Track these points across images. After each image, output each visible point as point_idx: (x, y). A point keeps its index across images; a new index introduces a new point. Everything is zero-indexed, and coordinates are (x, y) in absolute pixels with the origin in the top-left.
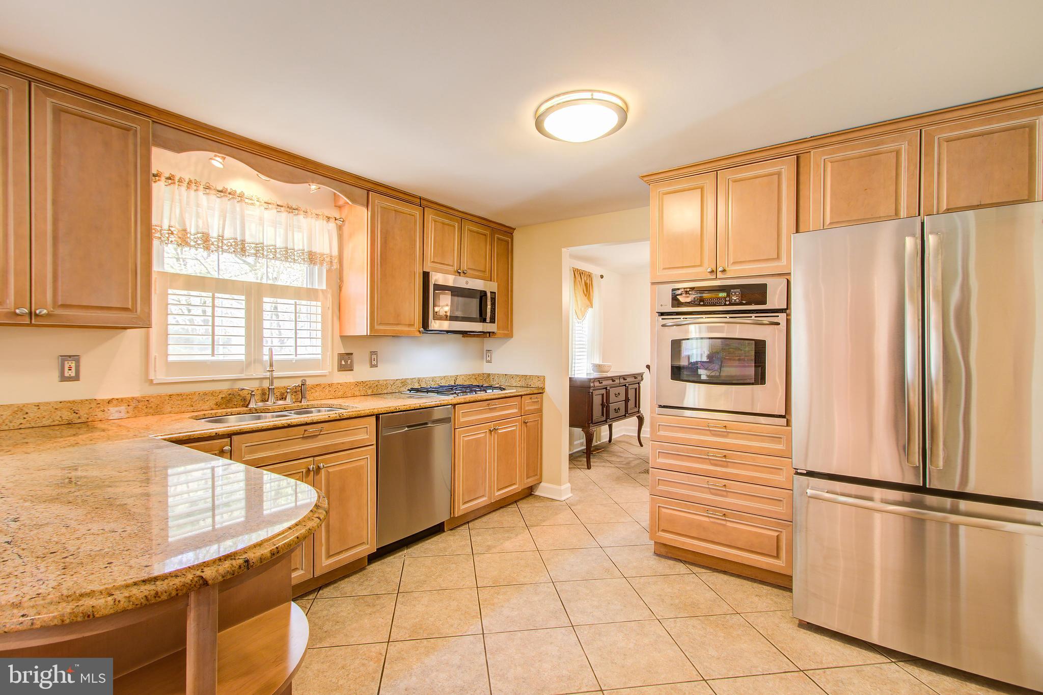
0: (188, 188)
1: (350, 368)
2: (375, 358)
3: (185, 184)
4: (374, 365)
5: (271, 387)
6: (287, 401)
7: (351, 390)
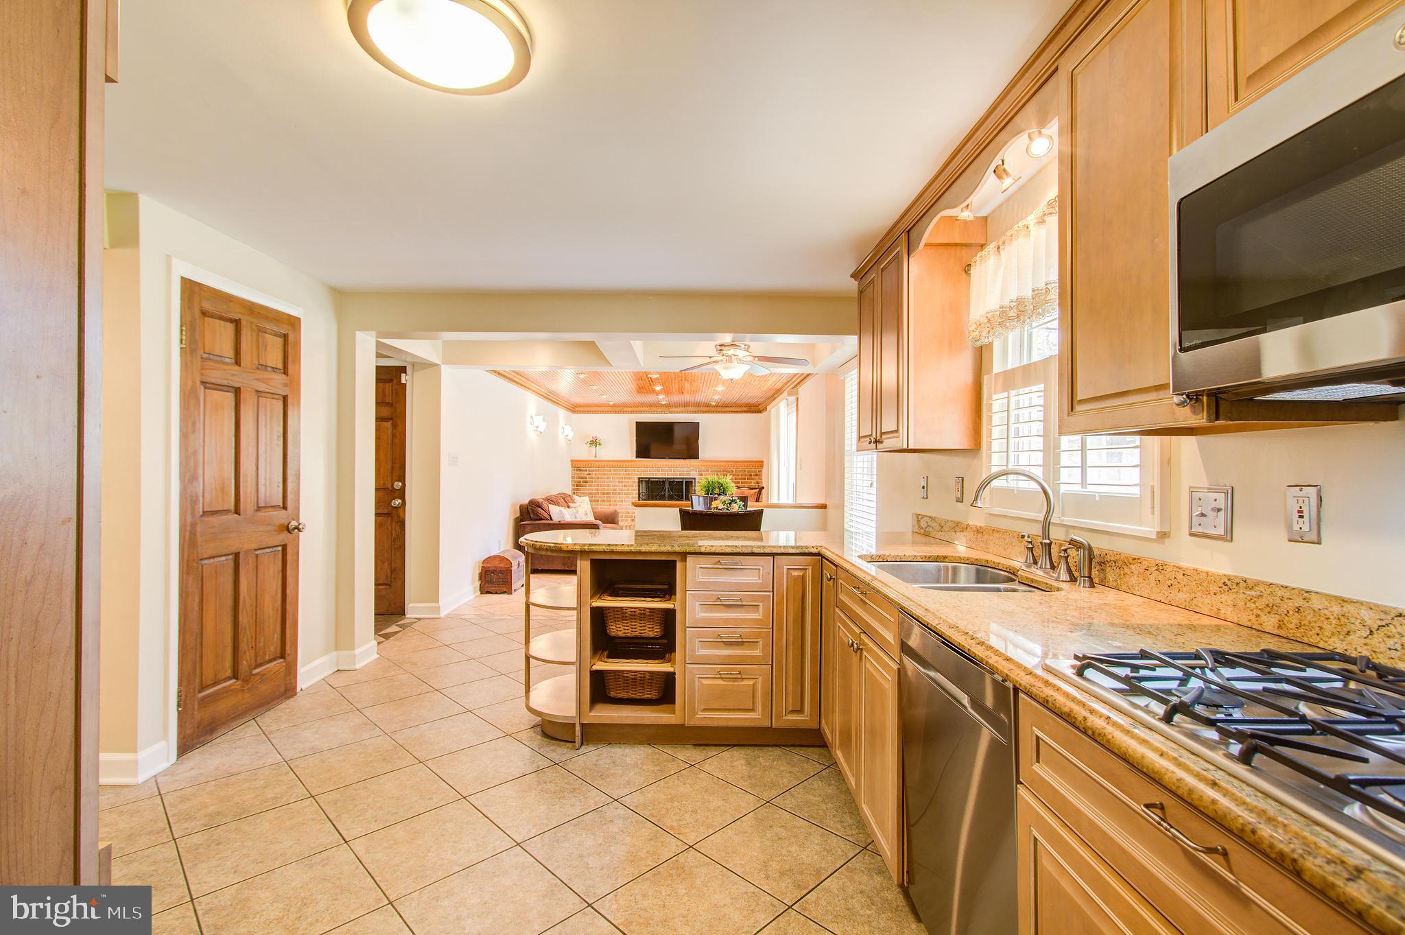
4: (1306, 536)
5: (1044, 541)
6: (1059, 573)
7: (1209, 596)
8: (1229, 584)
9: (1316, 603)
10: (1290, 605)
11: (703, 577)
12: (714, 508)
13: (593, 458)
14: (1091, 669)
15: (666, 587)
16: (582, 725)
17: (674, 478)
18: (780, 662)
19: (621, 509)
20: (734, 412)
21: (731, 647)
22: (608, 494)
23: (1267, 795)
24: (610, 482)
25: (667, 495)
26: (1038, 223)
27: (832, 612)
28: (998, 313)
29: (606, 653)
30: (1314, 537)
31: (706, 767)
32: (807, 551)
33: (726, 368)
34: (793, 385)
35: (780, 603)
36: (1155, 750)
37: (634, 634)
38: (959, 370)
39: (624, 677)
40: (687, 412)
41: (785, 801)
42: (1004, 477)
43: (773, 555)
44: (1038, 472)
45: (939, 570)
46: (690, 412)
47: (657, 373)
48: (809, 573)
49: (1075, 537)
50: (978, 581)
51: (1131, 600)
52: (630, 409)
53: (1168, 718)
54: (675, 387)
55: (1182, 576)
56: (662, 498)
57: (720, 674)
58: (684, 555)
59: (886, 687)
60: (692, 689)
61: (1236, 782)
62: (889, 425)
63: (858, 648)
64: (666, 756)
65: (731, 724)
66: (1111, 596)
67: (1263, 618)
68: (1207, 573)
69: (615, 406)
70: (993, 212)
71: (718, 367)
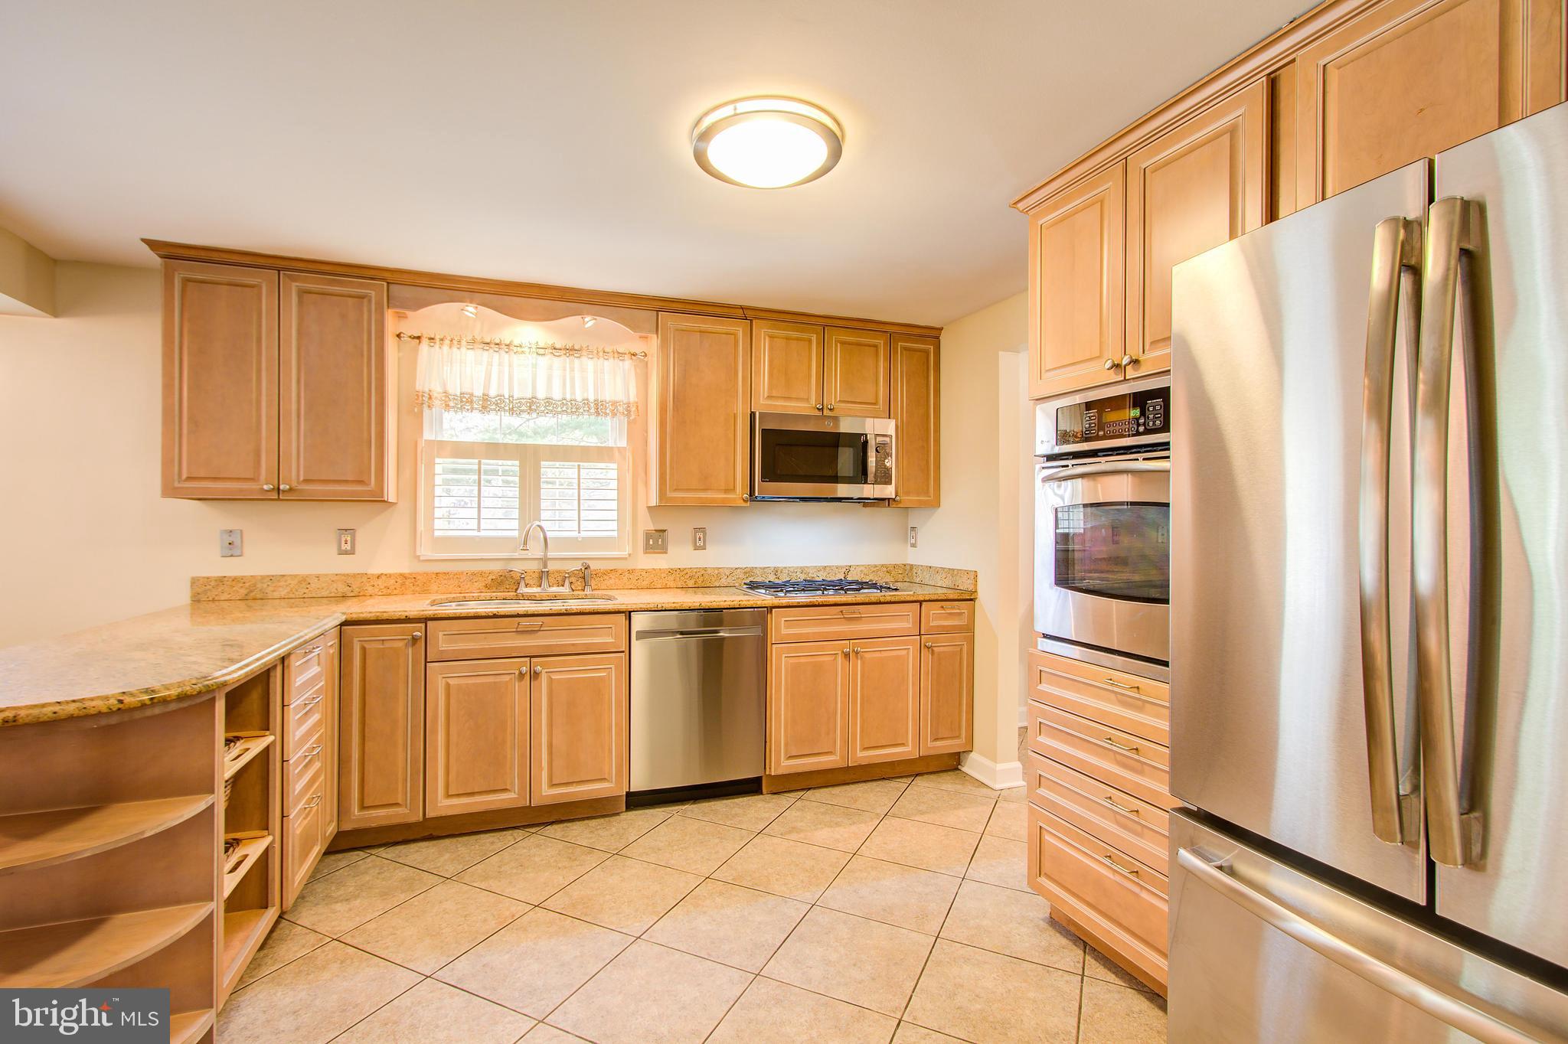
0: (450, 347)
1: (663, 550)
2: (701, 536)
3: (447, 342)
4: (700, 546)
5: (545, 570)
7: (661, 579)
11: (297, 680)
30: (703, 546)
35: (327, 690)
48: (336, 647)
59: (603, 675)
63: (531, 671)
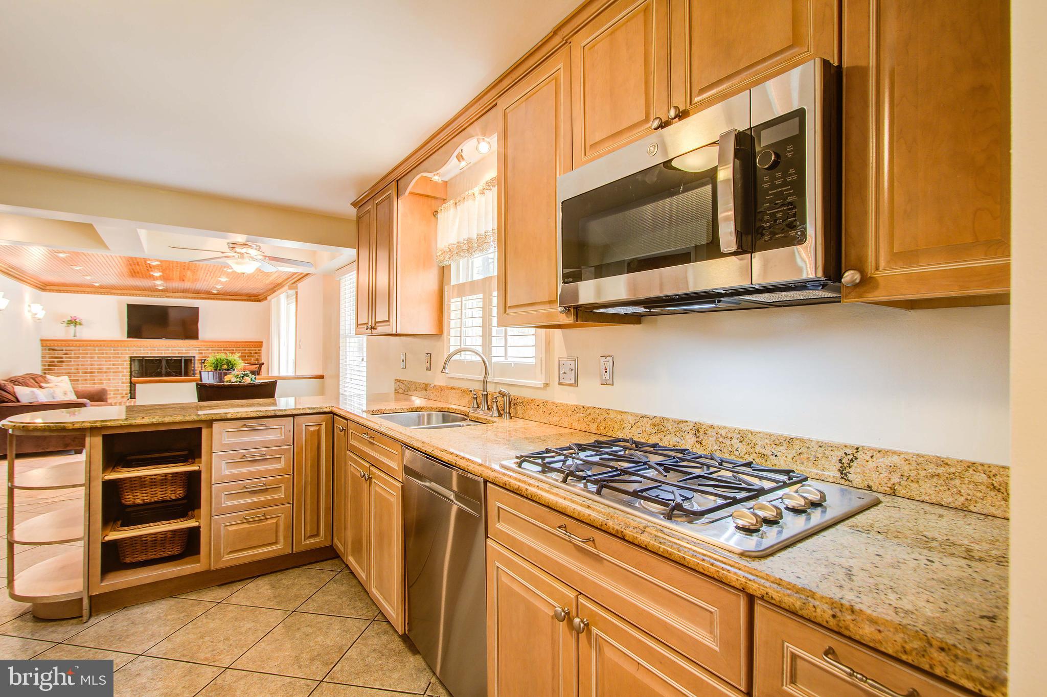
2: (608, 368)
4: (606, 382)
5: (484, 393)
6: (493, 412)
7: (567, 417)
8: (577, 409)
9: (612, 415)
10: (602, 417)
11: (228, 440)
12: (227, 381)
13: (72, 338)
14: (525, 462)
15: (186, 452)
16: (91, 598)
17: (171, 357)
18: (299, 501)
19: (110, 387)
20: (235, 300)
21: (256, 495)
22: (91, 373)
23: (609, 506)
24: (95, 361)
25: (164, 371)
26: (481, 193)
27: (343, 453)
28: (455, 246)
29: (119, 523)
30: (611, 383)
31: (234, 600)
32: (321, 411)
33: (238, 263)
34: (293, 281)
35: (300, 453)
36: (562, 497)
37: (154, 499)
38: (429, 281)
39: (142, 541)
40: (186, 298)
41: (309, 607)
42: (459, 353)
43: (293, 416)
44: (479, 349)
45: (419, 417)
46: (189, 298)
47: (157, 260)
48: (323, 427)
49: (502, 390)
50: (444, 422)
51: (531, 424)
52: (119, 292)
53: (565, 481)
54: (176, 274)
55: (555, 408)
56: (159, 374)
57: (246, 519)
58: (210, 423)
59: (392, 500)
60: (218, 536)
61: (596, 504)
62: (381, 315)
63: (369, 478)
64: (190, 602)
65: (255, 559)
66: (520, 423)
67: (591, 426)
68: (567, 404)
69: (101, 287)
70: (451, 179)
71: (230, 262)
